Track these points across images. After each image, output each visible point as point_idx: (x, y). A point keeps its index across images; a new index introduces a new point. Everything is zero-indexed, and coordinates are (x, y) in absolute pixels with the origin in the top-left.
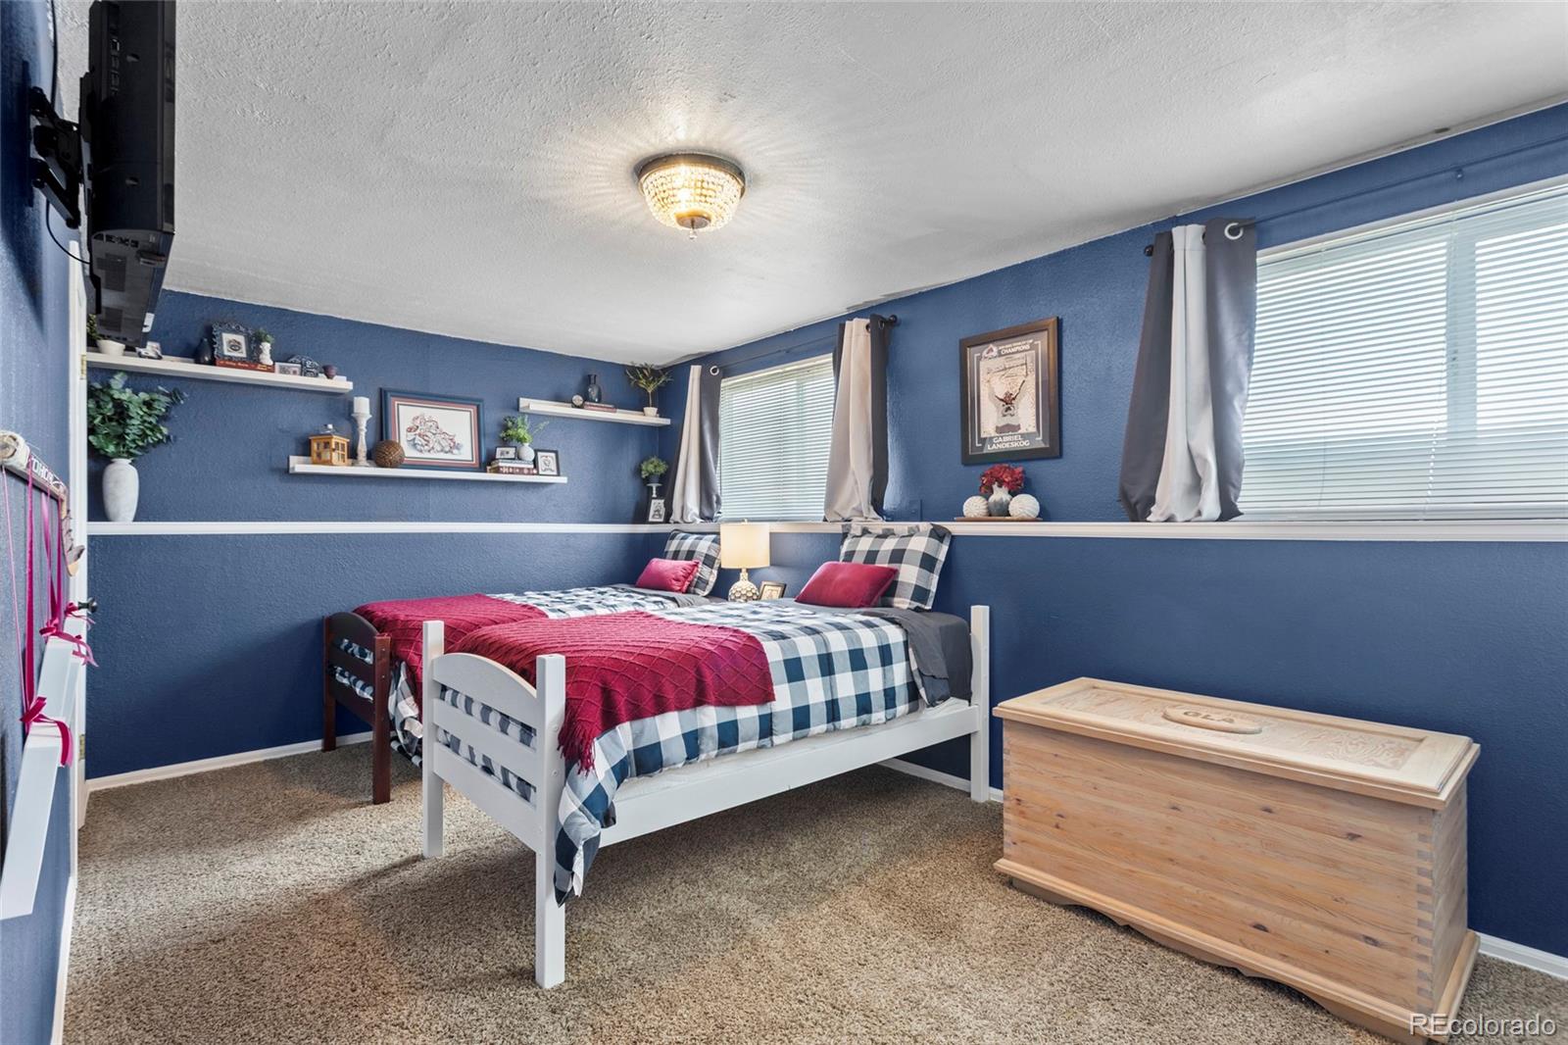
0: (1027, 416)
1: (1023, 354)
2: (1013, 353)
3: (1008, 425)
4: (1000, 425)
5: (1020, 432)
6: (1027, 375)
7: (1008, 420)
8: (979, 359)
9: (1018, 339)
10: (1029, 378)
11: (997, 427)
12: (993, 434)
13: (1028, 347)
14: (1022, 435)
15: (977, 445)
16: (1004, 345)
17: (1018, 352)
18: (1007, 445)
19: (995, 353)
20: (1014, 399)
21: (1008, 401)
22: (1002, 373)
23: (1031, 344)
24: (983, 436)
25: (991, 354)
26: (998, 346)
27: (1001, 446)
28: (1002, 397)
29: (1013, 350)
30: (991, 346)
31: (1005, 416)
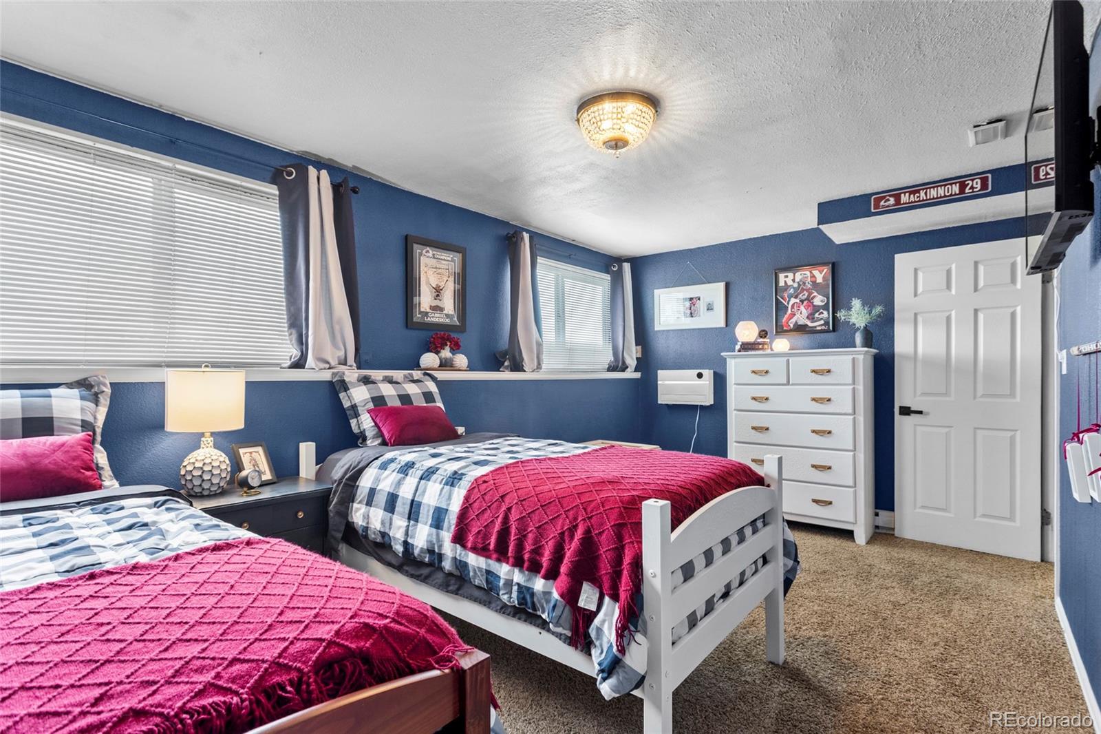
0: (448, 303)
1: (448, 262)
2: (442, 259)
3: (438, 306)
4: (433, 305)
5: (444, 312)
6: (449, 277)
7: (436, 303)
8: (421, 254)
9: (445, 251)
10: (450, 279)
11: (431, 306)
12: (428, 310)
13: (450, 259)
14: (446, 315)
15: (418, 316)
16: (437, 251)
17: (444, 260)
18: (437, 320)
19: (430, 254)
20: (441, 290)
21: (438, 292)
22: (435, 270)
23: (452, 258)
24: (422, 310)
25: (428, 254)
26: (433, 251)
27: (432, 319)
28: (434, 286)
29: (442, 257)
30: (428, 249)
31: (435, 299)
